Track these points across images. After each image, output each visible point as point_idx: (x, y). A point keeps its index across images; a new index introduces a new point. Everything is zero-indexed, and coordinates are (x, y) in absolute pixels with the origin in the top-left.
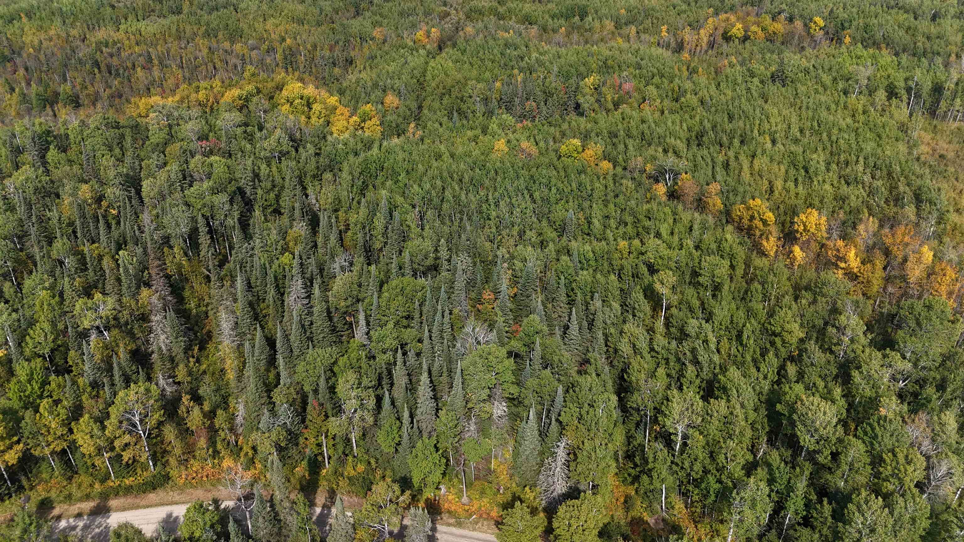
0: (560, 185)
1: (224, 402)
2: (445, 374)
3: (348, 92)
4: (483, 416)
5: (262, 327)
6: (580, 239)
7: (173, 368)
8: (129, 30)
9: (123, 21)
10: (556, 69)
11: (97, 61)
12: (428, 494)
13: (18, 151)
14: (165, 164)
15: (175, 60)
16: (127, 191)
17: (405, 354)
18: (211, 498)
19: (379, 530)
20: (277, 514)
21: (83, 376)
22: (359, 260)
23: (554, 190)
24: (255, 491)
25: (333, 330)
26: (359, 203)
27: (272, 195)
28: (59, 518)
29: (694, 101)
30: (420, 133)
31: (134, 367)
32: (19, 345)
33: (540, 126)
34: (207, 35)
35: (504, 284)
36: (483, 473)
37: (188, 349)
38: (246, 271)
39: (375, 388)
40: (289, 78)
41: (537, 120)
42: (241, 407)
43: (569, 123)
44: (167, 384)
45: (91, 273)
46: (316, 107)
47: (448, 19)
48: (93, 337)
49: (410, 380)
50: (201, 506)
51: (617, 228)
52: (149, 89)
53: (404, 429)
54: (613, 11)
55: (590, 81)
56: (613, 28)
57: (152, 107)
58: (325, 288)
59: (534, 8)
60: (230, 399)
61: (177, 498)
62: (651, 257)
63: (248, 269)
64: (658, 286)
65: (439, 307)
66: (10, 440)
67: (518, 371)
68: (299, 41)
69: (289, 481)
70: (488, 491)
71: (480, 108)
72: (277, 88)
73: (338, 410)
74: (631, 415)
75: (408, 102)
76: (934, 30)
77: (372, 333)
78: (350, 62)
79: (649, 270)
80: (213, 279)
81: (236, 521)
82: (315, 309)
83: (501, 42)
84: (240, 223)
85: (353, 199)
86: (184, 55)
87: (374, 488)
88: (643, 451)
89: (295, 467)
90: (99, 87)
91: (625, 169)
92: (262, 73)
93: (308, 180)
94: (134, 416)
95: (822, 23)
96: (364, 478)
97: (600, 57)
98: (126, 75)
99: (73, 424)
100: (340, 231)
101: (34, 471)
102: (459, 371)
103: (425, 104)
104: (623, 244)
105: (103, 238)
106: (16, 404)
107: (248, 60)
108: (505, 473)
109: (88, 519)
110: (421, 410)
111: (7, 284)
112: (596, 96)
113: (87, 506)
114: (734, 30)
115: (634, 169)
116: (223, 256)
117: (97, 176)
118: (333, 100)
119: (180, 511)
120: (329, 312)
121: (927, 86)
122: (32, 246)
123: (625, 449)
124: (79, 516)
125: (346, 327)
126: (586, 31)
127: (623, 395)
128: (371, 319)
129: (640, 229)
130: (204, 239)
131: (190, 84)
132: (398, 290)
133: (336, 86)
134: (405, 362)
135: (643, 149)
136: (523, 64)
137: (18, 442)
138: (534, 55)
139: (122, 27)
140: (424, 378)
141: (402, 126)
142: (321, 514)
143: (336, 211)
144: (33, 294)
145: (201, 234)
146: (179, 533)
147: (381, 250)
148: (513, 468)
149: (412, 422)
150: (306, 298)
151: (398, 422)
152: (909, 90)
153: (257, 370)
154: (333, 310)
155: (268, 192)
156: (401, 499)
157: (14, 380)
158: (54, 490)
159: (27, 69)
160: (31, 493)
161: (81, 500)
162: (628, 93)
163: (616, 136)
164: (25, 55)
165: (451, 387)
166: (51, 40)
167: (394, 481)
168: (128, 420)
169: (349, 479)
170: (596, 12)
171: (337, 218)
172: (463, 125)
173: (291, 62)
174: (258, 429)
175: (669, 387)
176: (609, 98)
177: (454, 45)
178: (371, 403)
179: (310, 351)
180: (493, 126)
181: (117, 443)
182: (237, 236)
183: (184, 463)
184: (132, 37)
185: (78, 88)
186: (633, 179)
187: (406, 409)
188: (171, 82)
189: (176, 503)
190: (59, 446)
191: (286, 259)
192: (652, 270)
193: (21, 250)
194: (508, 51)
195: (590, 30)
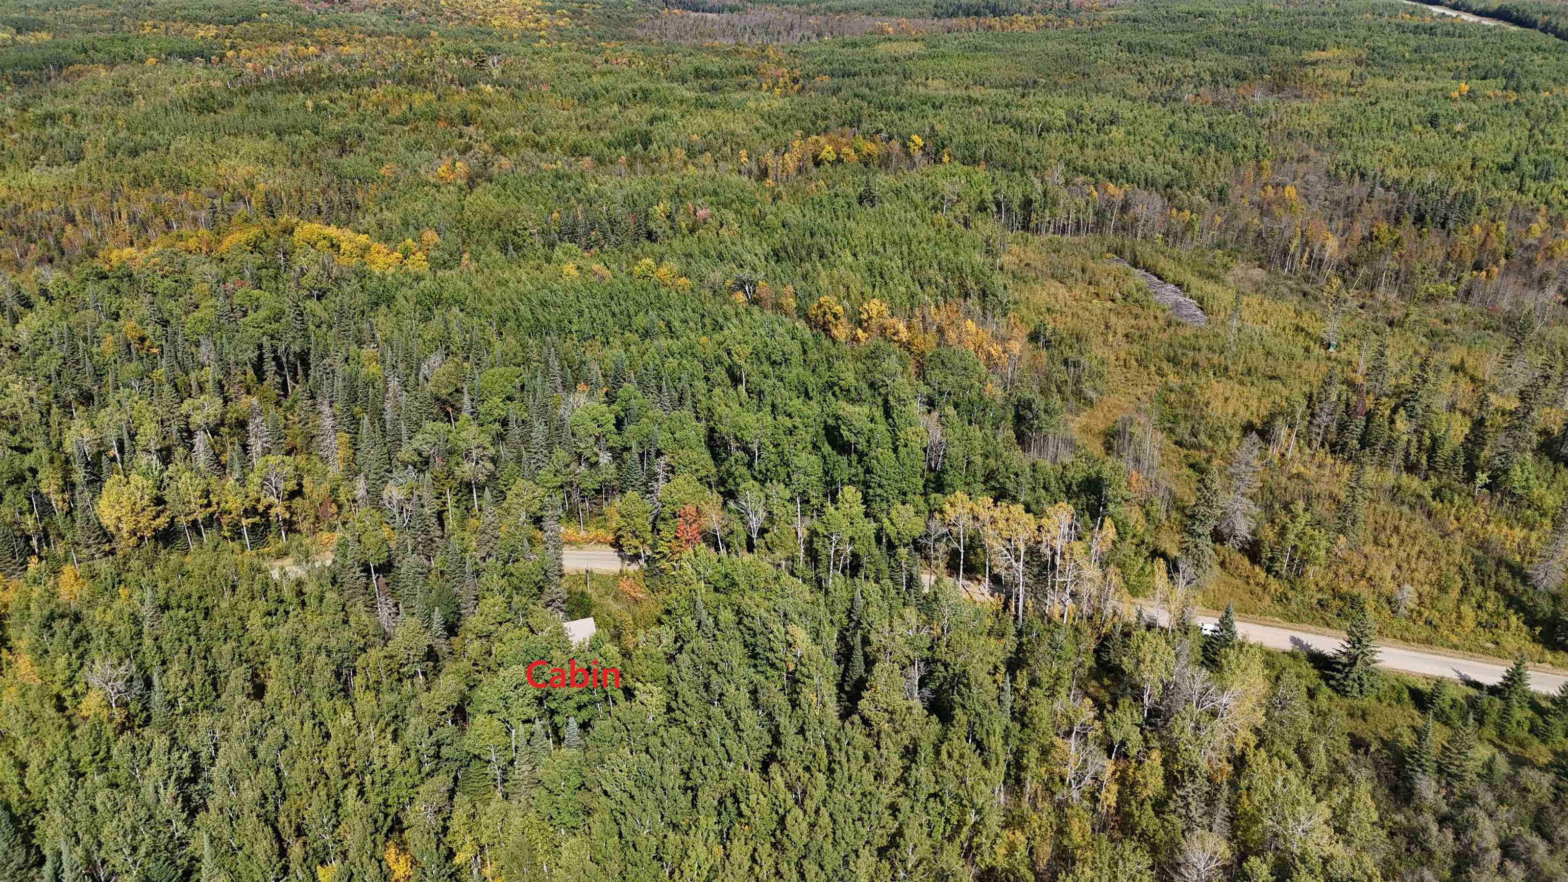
10: (619, 199)
29: (777, 223)
30: (473, 264)
33: (610, 253)
41: (606, 247)
43: (642, 248)
46: (345, 247)
47: (471, 153)
54: (683, 138)
55: (660, 208)
56: (684, 157)
59: (582, 136)
71: (538, 242)
75: (450, 239)
79: (728, 354)
83: (550, 173)
95: (919, 141)
97: (671, 186)
103: (472, 239)
104: (704, 339)
112: (668, 222)
114: (824, 154)
118: (363, 239)
121: (1018, 200)
126: (651, 160)
136: (580, 195)
138: (592, 186)
152: (998, 204)
162: (704, 219)
163: (691, 256)
170: (662, 139)
172: (521, 257)
176: (683, 224)
177: (491, 180)
180: (558, 255)
194: (560, 183)
195: (656, 160)
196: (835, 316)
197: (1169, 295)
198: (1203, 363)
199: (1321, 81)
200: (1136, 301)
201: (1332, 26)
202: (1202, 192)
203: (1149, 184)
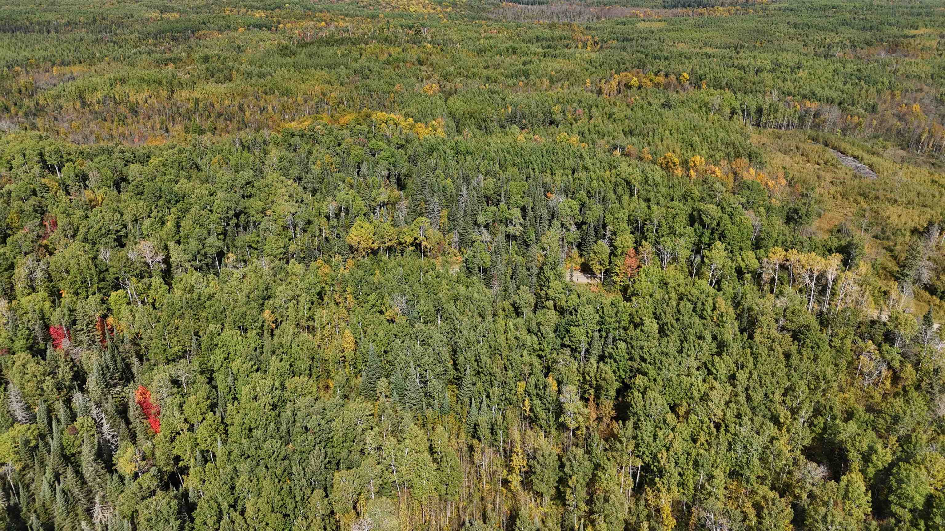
30: (470, 135)
46: (403, 124)
54: (547, 74)
55: (556, 109)
56: (549, 84)
76: (756, 79)
95: (687, 76)
97: (554, 98)
114: (632, 82)
115: (600, 146)
118: (410, 120)
121: (753, 109)
152: (743, 112)
162: (579, 115)
170: (535, 74)
195: (535, 85)
196: (674, 164)
197: (850, 162)
198: (882, 197)
199: (920, 47)
200: (832, 165)
201: (919, 14)
202: (862, 107)
203: (830, 101)
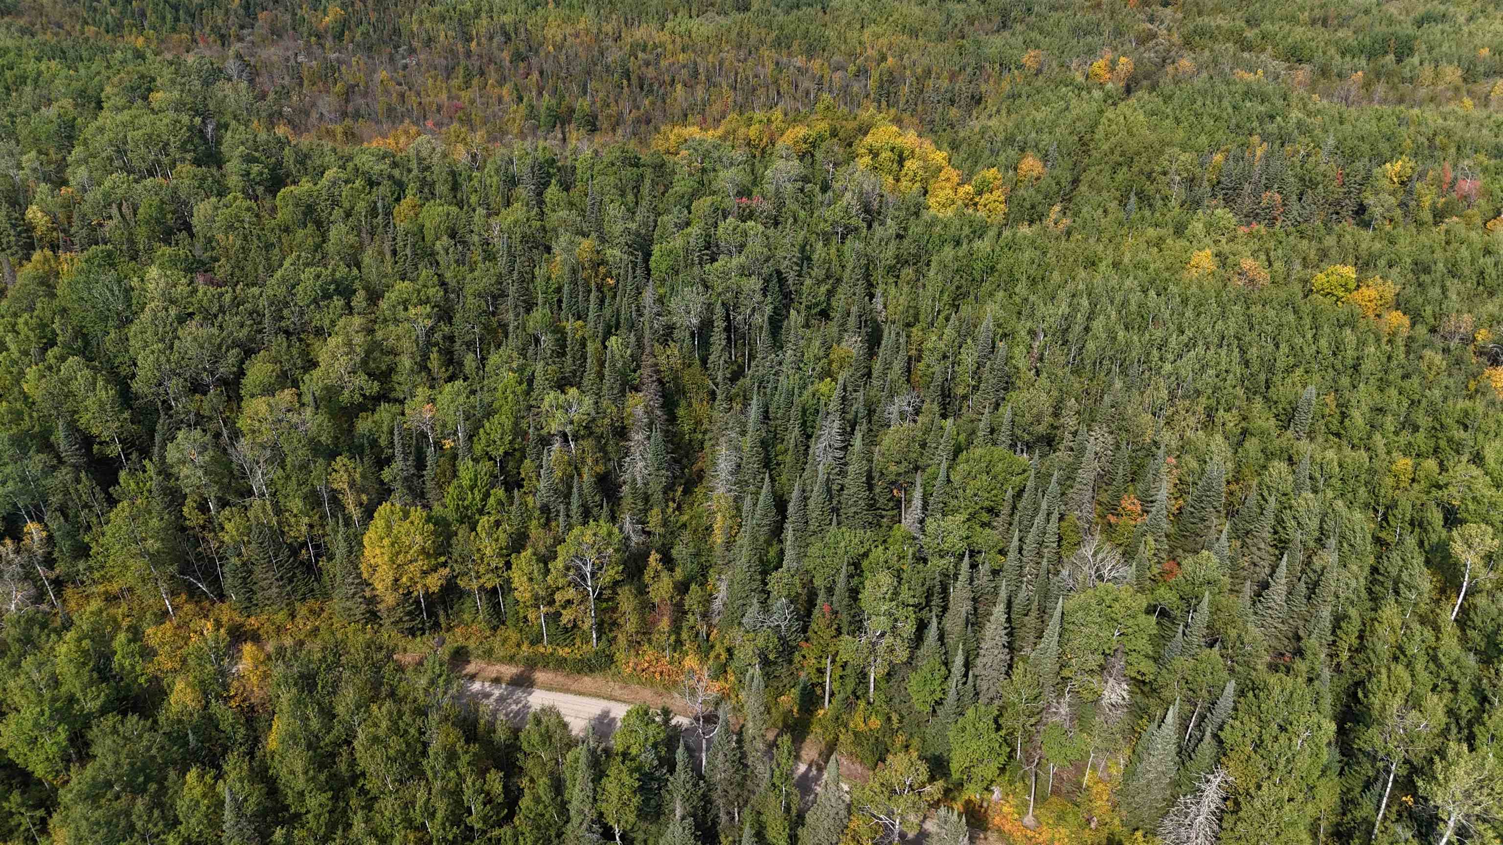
0: (1298, 341)
1: (702, 575)
2: (1034, 614)
3: (964, 146)
4: (1085, 695)
5: (772, 480)
6: (1320, 439)
7: (646, 511)
8: (677, 30)
9: (671, 16)
10: (1331, 141)
11: (628, 69)
12: (972, 793)
13: (512, 182)
14: (688, 224)
15: (728, 77)
16: (632, 254)
17: (974, 566)
18: (660, 706)
19: (886, 826)
20: (744, 755)
21: (534, 495)
22: (932, 407)
23: (1284, 348)
24: (720, 713)
25: (872, 505)
26: (947, 319)
27: (823, 289)
28: (473, 677)
30: (1067, 222)
31: (597, 498)
32: (470, 438)
33: (1282, 236)
34: (778, 44)
35: (1164, 492)
36: (1066, 787)
37: (668, 489)
38: (765, 394)
39: (918, 607)
40: (879, 117)
41: (1278, 224)
42: (723, 587)
43: (1339, 236)
44: (634, 531)
45: (569, 359)
46: (911, 165)
47: (1151, 44)
48: (556, 446)
49: (975, 609)
50: (646, 713)
51: (1396, 433)
52: (686, 115)
53: (952, 683)
54: (1464, 51)
55: (1393, 168)
56: (1459, 82)
57: (686, 140)
58: (871, 439)
59: (1310, 34)
60: (711, 571)
61: (618, 693)
62: (1454, 495)
63: (768, 391)
64: (1458, 548)
65: (1044, 505)
66: (436, 559)
67: (1161, 639)
68: (906, 61)
69: (769, 713)
70: (1070, 818)
71: (1177, 193)
72: (860, 130)
73: (858, 626)
74: (1359, 763)
75: (1057, 172)
77: (929, 520)
78: (977, 100)
79: (1446, 520)
80: (719, 398)
81: (687, 748)
82: (850, 468)
83: (1240, 88)
84: (770, 323)
85: (939, 312)
86: (741, 70)
87: (890, 758)
88: (1370, 833)
89: (781, 694)
90: (625, 105)
91: (1433, 330)
92: (842, 106)
93: (878, 275)
94: (585, 564)
96: (877, 739)
97: (1423, 129)
98: (661, 91)
99: (513, 556)
100: (910, 358)
101: (456, 607)
102: (1057, 614)
103: (1085, 178)
104: (1404, 464)
105: (591, 315)
106: (451, 514)
107: (826, 86)
108: (1105, 797)
109: (506, 689)
110: (985, 660)
111: (470, 356)
112: (1401, 195)
113: (509, 671)
115: (1453, 334)
116: (739, 366)
117: (600, 229)
118: (939, 157)
119: (619, 711)
120: (870, 477)
122: (507, 311)
123: (1334, 819)
124: (497, 681)
125: (891, 504)
126: (1403, 80)
127: (1349, 725)
128: (931, 500)
129: (1443, 443)
130: (718, 339)
131: (741, 114)
132: (984, 465)
133: (947, 136)
134: (972, 580)
135: (1477, 300)
136: (1271, 128)
137: (444, 565)
138: (1295, 114)
139: (669, 25)
140: (999, 611)
141: (1040, 208)
142: (805, 775)
143: (908, 325)
144: (497, 375)
145: (716, 329)
146: (613, 742)
147: (965, 397)
148: (1120, 793)
149: (966, 675)
150: (841, 449)
151: (943, 668)
153: (755, 539)
154: (876, 475)
155: (819, 283)
156: (928, 788)
157: (455, 482)
158: (473, 638)
159: (541, 73)
160: (447, 635)
161: (502, 661)
162: (1465, 197)
163: (1427, 270)
164: (542, 54)
165: (1040, 637)
166: (577, 36)
167: (920, 758)
168: (578, 569)
169: (855, 734)
170: (1430, 49)
171: (908, 336)
172: (1143, 218)
173: (888, 94)
174: (740, 624)
175: (1445, 733)
176: (1427, 202)
177: (1153, 88)
178: (908, 628)
179: (833, 528)
180: (1197, 226)
181: (558, 596)
182: (762, 341)
183: (635, 645)
184: (678, 40)
185: (598, 105)
186: (1446, 351)
187: (960, 652)
188: (716, 109)
189: (615, 700)
190: (491, 581)
191: (824, 386)
192: (1452, 518)
193: (494, 314)
194: (1249, 104)
195: (1411, 80)
